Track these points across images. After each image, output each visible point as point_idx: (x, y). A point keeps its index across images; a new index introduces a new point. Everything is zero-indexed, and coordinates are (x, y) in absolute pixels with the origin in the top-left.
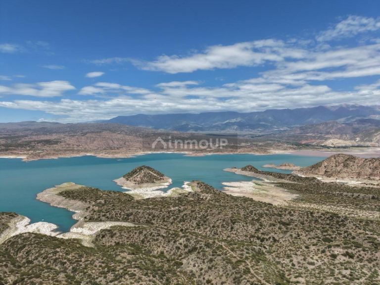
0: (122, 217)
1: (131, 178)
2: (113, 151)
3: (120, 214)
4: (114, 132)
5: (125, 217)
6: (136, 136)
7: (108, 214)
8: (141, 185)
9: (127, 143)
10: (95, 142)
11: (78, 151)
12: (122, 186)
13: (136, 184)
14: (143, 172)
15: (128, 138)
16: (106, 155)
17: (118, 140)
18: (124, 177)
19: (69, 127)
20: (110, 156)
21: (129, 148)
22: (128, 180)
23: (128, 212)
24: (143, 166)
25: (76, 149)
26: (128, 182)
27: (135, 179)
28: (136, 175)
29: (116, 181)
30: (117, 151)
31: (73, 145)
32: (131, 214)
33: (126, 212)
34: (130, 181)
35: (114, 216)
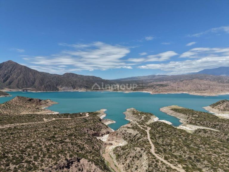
0: (211, 125)
1: (216, 107)
2: (201, 91)
3: (209, 124)
4: (202, 79)
5: (213, 126)
6: (219, 82)
7: (201, 122)
8: (224, 112)
9: (211, 87)
10: (188, 86)
11: (178, 91)
12: (209, 111)
13: (219, 110)
14: (225, 103)
15: (212, 83)
16: (196, 93)
17: (205, 84)
18: (210, 106)
19: (172, 77)
20: (199, 94)
21: (212, 90)
22: (213, 108)
23: (215, 123)
24: (225, 100)
25: (177, 89)
26: (214, 109)
27: (219, 108)
28: (220, 105)
29: (204, 108)
30: (204, 91)
31: (175, 87)
32: (218, 125)
33: (214, 123)
34: (215, 108)
35: (205, 124)
